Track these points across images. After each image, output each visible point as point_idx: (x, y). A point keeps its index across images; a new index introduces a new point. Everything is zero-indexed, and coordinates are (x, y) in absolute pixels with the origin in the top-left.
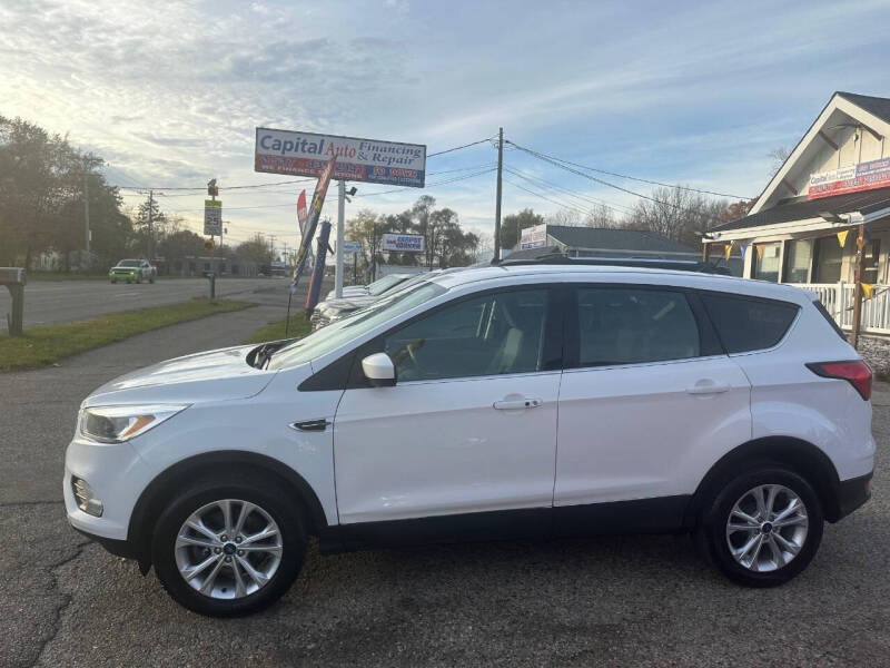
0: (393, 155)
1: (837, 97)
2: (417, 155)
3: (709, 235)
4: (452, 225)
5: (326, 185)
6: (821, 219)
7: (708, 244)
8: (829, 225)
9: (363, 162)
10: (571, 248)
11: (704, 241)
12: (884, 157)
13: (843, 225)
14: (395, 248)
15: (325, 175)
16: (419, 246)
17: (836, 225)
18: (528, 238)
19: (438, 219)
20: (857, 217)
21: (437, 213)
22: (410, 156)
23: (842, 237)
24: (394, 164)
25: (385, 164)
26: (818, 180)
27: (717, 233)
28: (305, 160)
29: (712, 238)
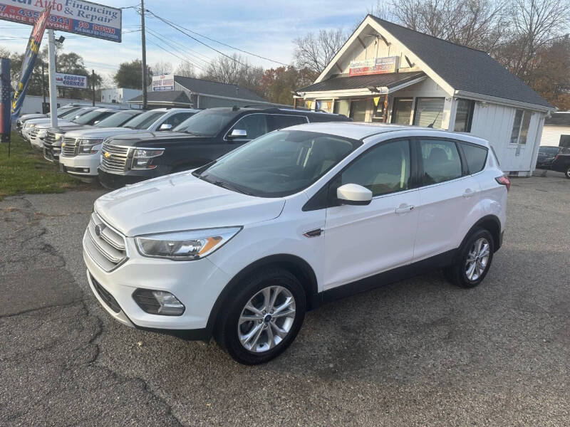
0: (95, 14)
1: (369, 17)
2: (114, 16)
3: (298, 93)
4: (78, 66)
5: (42, 32)
6: (367, 89)
7: (296, 99)
8: (370, 93)
9: (69, 16)
10: (194, 93)
11: (295, 97)
12: (390, 56)
13: (377, 93)
14: (62, 84)
15: (40, 23)
16: (82, 84)
17: (374, 93)
18: (157, 83)
19: (65, 60)
20: (385, 90)
21: (64, 55)
22: (109, 17)
23: (376, 100)
24: (96, 22)
25: (88, 20)
26: (354, 65)
27: (303, 93)
28: (17, 9)
29: (300, 96)
